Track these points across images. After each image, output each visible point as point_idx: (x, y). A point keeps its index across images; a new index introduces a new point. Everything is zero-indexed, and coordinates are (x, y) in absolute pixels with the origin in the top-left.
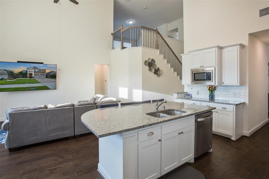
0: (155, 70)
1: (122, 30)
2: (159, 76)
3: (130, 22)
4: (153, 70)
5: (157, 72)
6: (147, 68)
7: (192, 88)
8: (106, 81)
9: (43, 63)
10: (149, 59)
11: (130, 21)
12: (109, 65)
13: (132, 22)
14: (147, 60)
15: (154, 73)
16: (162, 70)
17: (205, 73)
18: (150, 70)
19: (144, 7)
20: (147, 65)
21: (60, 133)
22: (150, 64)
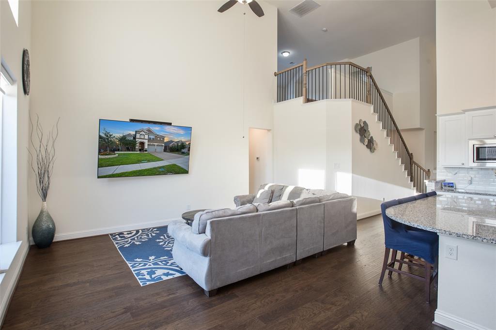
0: (369, 140)
1: (306, 68)
2: (374, 152)
3: (283, 54)
4: (366, 141)
5: (371, 145)
6: (358, 136)
7: (456, 173)
8: (257, 158)
9: (170, 124)
10: (360, 121)
11: (284, 52)
12: (269, 130)
13: (288, 53)
14: (358, 123)
15: (367, 145)
16: (377, 141)
17: (486, 147)
18: (362, 141)
19: (324, 29)
20: (358, 132)
21: (279, 258)
22: (362, 130)
